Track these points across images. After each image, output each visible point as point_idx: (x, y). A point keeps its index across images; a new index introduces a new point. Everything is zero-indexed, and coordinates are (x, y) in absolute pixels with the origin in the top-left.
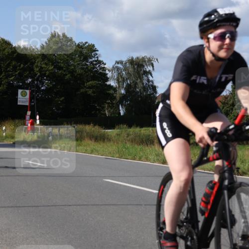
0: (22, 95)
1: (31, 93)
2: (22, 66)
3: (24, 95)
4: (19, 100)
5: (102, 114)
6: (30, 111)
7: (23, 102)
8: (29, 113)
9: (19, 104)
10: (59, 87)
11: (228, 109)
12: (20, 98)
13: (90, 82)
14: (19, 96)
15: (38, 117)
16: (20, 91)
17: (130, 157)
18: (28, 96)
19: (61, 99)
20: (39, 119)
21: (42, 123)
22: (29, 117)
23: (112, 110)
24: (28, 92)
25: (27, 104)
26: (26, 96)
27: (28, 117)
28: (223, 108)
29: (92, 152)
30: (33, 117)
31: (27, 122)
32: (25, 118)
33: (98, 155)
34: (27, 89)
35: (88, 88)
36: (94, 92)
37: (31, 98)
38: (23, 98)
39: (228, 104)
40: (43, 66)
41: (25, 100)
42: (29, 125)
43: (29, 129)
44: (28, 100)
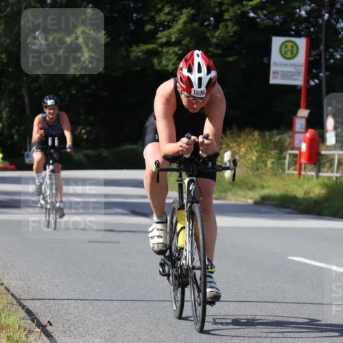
0: (284, 55)
1: (311, 47)
3: (288, 53)
4: (273, 68)
6: (307, 108)
7: (285, 75)
8: (303, 113)
9: (272, 81)
12: (275, 64)
14: (276, 56)
16: (277, 42)
18: (301, 58)
22: (303, 122)
24: (302, 43)
25: (299, 81)
26: (294, 56)
27: (300, 123)
30: (316, 122)
31: (298, 137)
32: (290, 126)
34: (298, 35)
37: (312, 66)
38: (287, 63)
41: (291, 69)
42: (304, 147)
43: (303, 160)
44: (302, 69)
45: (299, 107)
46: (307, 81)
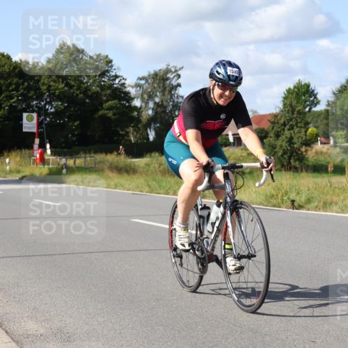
0: (28, 120)
1: (39, 116)
2: (26, 84)
3: (30, 119)
4: (24, 125)
5: (126, 140)
6: (38, 138)
7: (28, 128)
8: (37, 141)
9: (24, 130)
10: (72, 109)
11: (279, 130)
13: (110, 102)
14: (25, 121)
15: (48, 146)
16: (25, 115)
17: (162, 191)
18: (35, 121)
19: (76, 124)
20: (50, 148)
21: (53, 153)
23: (138, 136)
24: (35, 115)
25: (35, 130)
26: (32, 120)
27: (36, 147)
28: (273, 129)
29: (116, 187)
30: (42, 146)
31: (35, 152)
32: (31, 148)
33: (124, 190)
34: (33, 112)
35: (107, 109)
36: (114, 114)
37: (40, 124)
38: (29, 123)
39: (278, 123)
40: (52, 83)
41: (31, 126)
42: (38, 156)
43: (38, 161)
44: (36, 125)
45: (35, 138)
46: (38, 129)
